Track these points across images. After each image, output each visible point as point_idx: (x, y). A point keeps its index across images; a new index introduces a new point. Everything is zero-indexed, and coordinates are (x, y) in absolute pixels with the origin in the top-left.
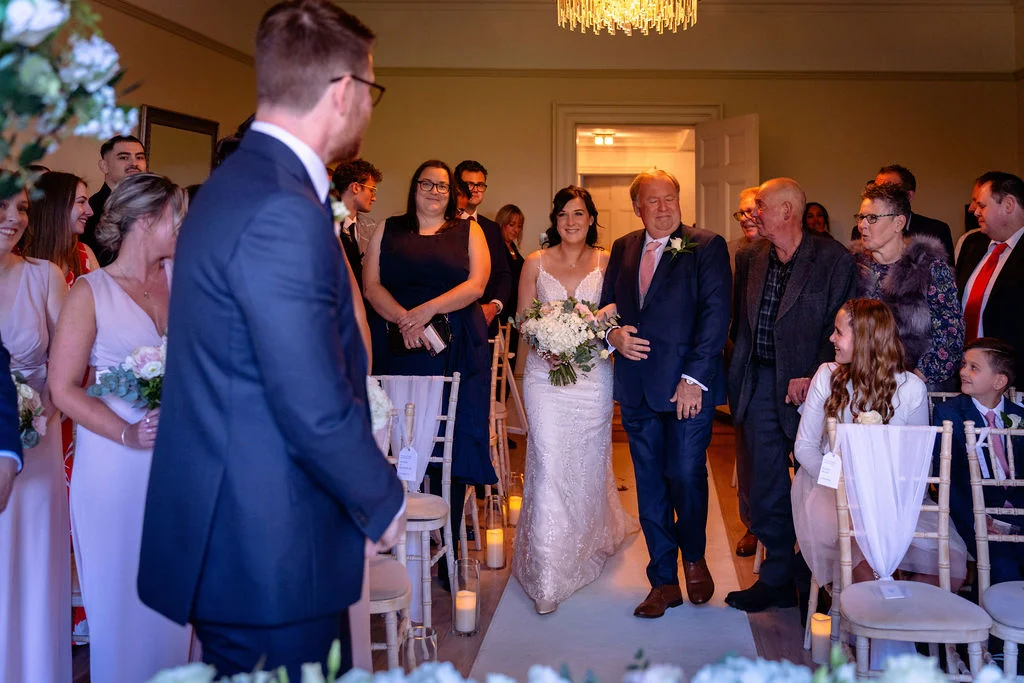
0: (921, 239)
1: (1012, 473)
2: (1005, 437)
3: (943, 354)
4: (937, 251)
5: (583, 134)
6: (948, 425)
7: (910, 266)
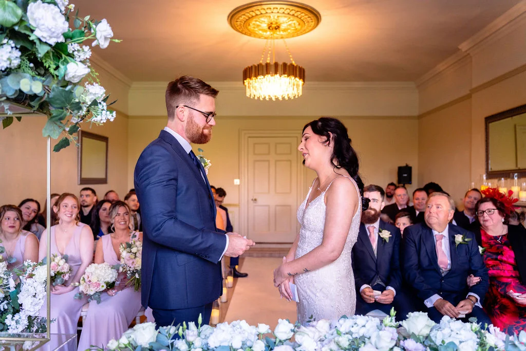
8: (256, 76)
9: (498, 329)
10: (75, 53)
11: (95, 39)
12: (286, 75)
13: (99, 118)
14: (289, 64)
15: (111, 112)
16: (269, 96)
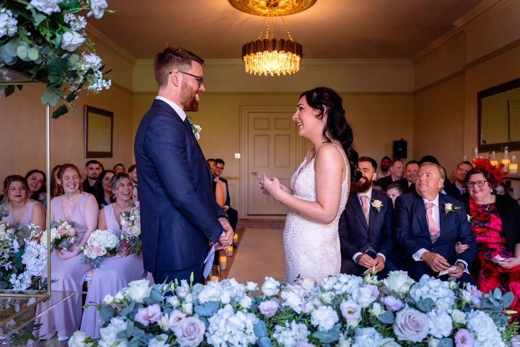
8: (255, 52)
9: (475, 288)
10: (72, 23)
11: (90, 9)
12: (284, 51)
13: (95, 86)
14: (286, 41)
15: (107, 80)
16: (268, 72)
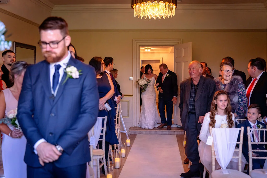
0: (236, 77)
1: (260, 141)
2: (258, 131)
3: (241, 108)
4: (240, 80)
5: (141, 48)
6: (243, 128)
7: (233, 84)
12: (163, 2)
16: (151, 16)
